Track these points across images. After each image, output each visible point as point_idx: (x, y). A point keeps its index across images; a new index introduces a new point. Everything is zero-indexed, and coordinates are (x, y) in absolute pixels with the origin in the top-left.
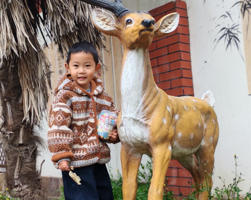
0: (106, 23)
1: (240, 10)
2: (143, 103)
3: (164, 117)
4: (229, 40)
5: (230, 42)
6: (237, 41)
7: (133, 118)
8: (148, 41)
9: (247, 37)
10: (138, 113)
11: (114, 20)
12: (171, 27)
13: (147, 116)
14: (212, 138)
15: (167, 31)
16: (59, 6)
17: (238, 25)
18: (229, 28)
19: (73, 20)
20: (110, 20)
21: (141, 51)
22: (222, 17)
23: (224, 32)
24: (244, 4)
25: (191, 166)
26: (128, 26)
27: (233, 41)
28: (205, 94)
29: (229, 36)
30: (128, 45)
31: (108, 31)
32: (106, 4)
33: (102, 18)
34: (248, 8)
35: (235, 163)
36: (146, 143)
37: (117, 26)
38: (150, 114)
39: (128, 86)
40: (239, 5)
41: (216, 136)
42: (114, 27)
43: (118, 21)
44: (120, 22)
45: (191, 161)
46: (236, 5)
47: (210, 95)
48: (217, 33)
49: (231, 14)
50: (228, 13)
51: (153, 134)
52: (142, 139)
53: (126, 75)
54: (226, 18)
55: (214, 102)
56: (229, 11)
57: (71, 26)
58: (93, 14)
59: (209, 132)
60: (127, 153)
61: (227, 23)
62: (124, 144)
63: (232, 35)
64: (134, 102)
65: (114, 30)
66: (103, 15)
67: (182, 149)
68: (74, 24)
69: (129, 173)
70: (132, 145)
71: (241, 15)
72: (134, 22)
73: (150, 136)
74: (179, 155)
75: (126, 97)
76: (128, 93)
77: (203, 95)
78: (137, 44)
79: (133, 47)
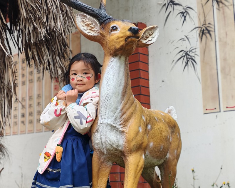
0: (90, 28)
1: (198, 35)
2: (122, 110)
3: (140, 126)
4: (186, 62)
5: (187, 63)
6: (194, 63)
7: (111, 124)
8: (132, 49)
9: (204, 59)
10: (115, 119)
11: (99, 26)
12: (152, 38)
13: (124, 123)
14: (176, 151)
15: (148, 42)
16: (32, 14)
17: (195, 49)
18: (187, 51)
19: (45, 28)
20: (94, 26)
21: (123, 58)
22: (181, 41)
23: (183, 54)
24: (202, 29)
25: (152, 178)
26: (113, 32)
27: (190, 63)
28: (168, 109)
29: (187, 58)
30: (111, 51)
31: (91, 36)
32: (91, 10)
33: (86, 24)
34: (206, 33)
35: (193, 177)
36: (121, 150)
37: (101, 32)
38: (126, 121)
39: (108, 92)
40: (198, 30)
41: (179, 150)
42: (98, 33)
43: (102, 27)
44: (104, 28)
45: (153, 174)
46: (195, 30)
47: (173, 111)
48: (175, 55)
49: (189, 38)
50: (186, 37)
51: (128, 141)
52: (117, 146)
53: (108, 80)
54: (184, 41)
55: (177, 117)
56: (188, 35)
57: (43, 34)
58: (77, 19)
59: (174, 145)
60: (99, 160)
61: (186, 46)
62: (97, 150)
63: (189, 57)
64: (113, 108)
65: (98, 36)
66: (88, 20)
67: (152, 159)
68: (46, 32)
69: (99, 181)
70: (105, 152)
71: (199, 40)
72: (119, 29)
73: (126, 144)
74: (149, 165)
75: (105, 103)
76: (107, 99)
77: (166, 110)
78: (121, 50)
79: (116, 53)
